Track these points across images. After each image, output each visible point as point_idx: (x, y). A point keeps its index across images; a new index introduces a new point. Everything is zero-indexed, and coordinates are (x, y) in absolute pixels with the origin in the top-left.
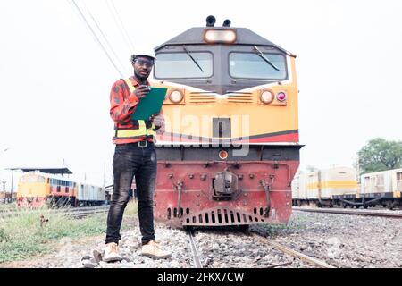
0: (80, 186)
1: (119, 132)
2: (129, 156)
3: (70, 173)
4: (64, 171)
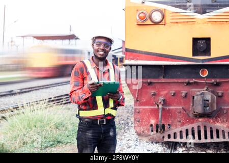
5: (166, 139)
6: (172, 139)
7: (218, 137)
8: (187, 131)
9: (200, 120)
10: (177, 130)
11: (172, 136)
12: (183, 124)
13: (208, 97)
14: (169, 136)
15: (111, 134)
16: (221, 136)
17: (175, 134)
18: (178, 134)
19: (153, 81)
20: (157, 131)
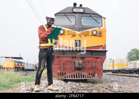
0: (26, 64)
1: (41, 44)
2: (44, 53)
3: (23, 59)
4: (20, 58)
5: (64, 78)
6: (66, 78)
7: (84, 77)
8: (72, 75)
9: (77, 71)
10: (68, 75)
11: (66, 77)
12: (70, 73)
13: (81, 62)
14: (65, 77)
15: (53, 54)
16: (85, 77)
17: (67, 76)
18: (69, 76)
19: (60, 56)
20: (60, 75)
